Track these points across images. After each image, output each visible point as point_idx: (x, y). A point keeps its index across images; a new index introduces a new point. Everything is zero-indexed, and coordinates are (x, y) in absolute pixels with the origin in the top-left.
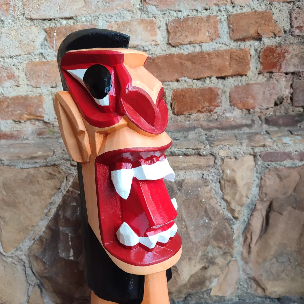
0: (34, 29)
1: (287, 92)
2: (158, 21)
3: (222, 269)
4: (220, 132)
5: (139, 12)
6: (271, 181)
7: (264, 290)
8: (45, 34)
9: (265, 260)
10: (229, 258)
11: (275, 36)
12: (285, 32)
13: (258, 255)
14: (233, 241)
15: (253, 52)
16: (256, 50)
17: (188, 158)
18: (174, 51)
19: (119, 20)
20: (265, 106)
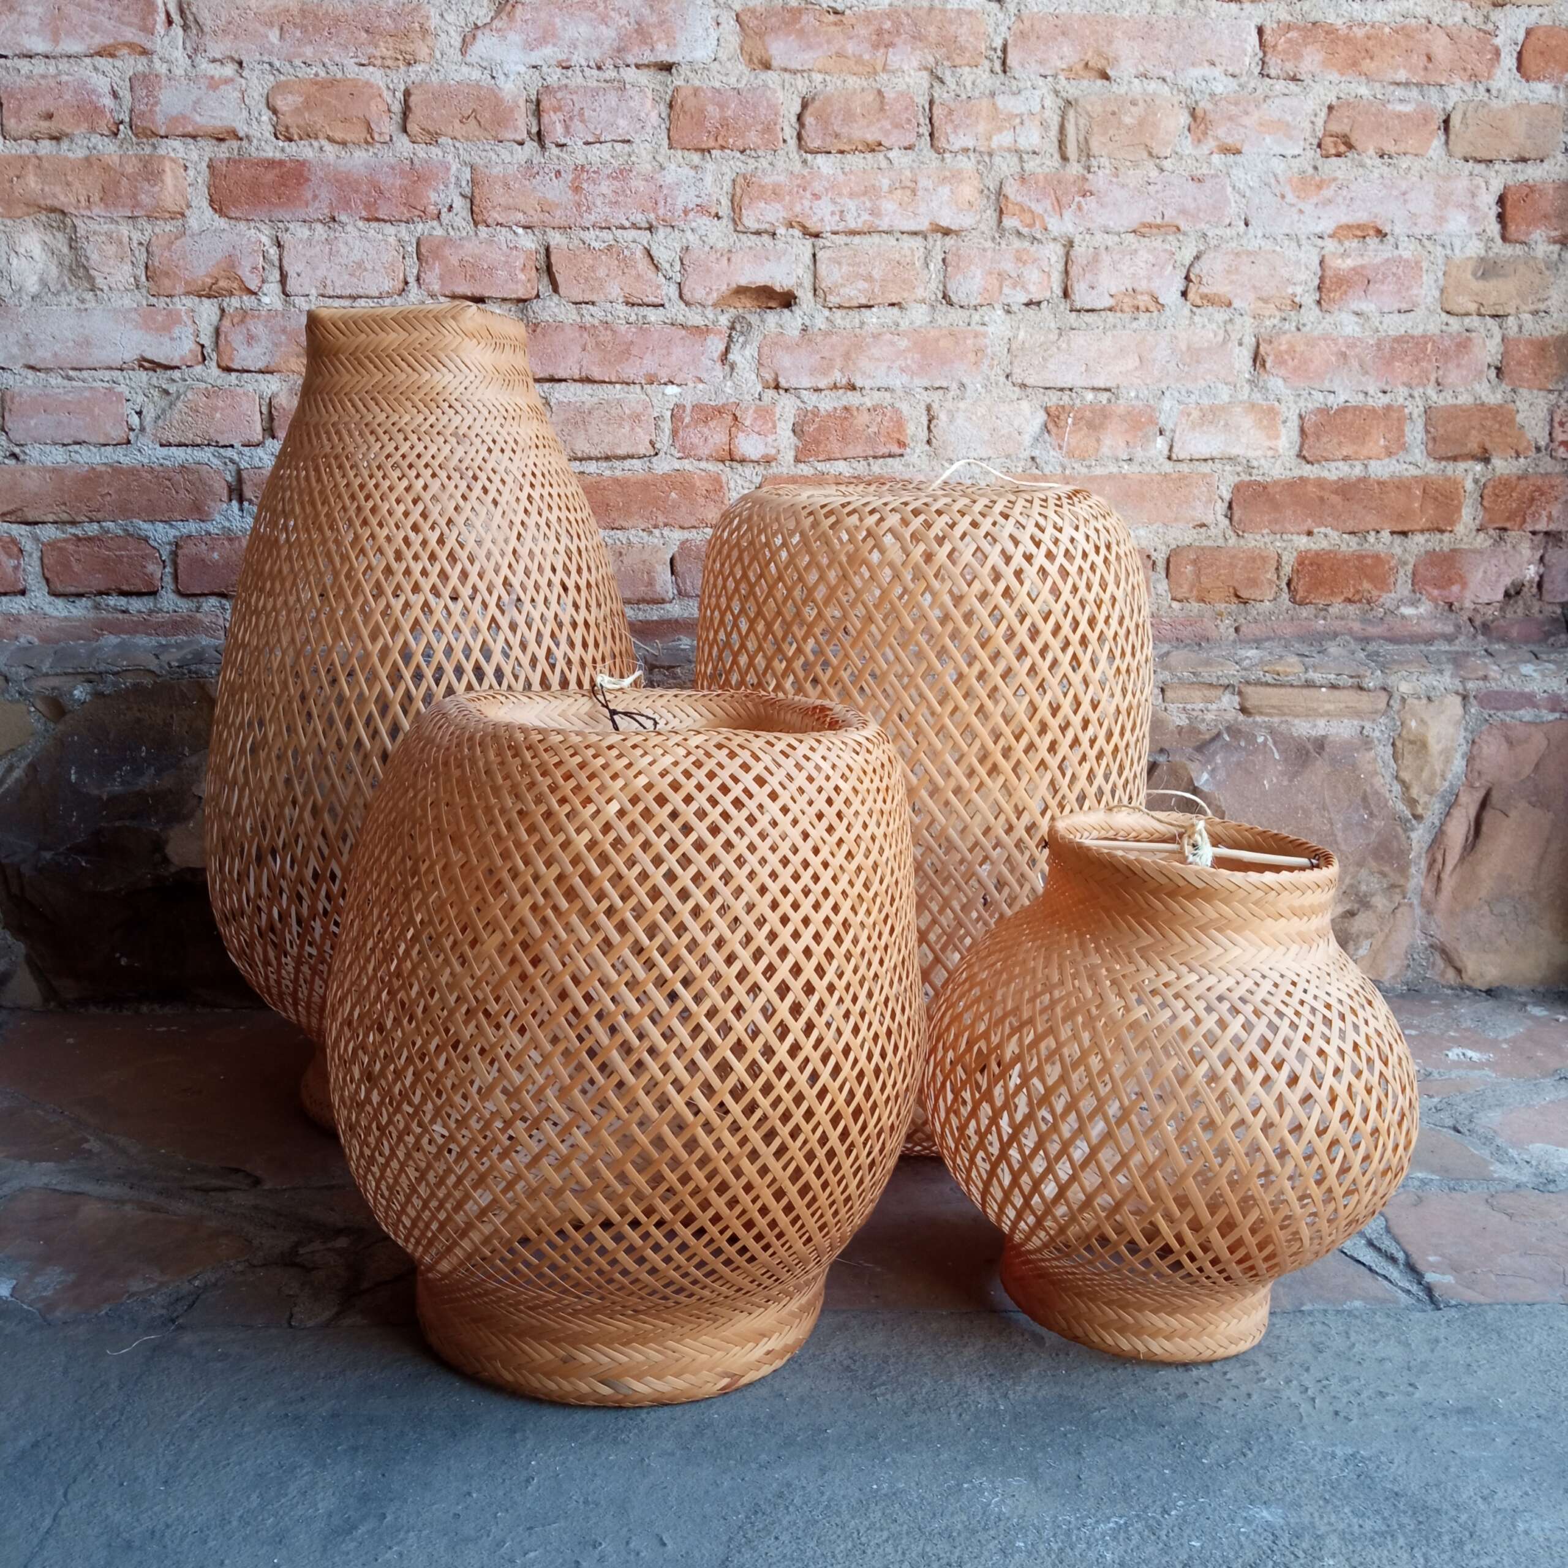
0: (1025, 405)
1: (1531, 572)
2: (1283, 408)
3: (1381, 917)
4: (1390, 647)
5: (1247, 387)
6: (1493, 749)
7: (1459, 971)
8: (1044, 416)
9: (1467, 907)
10: (1398, 898)
11: (1518, 456)
12: (1538, 449)
13: (1455, 898)
14: (1408, 864)
15: (1469, 485)
16: (1476, 481)
17: (1337, 693)
18: (1308, 471)
19: (1206, 402)
20: (1485, 599)
